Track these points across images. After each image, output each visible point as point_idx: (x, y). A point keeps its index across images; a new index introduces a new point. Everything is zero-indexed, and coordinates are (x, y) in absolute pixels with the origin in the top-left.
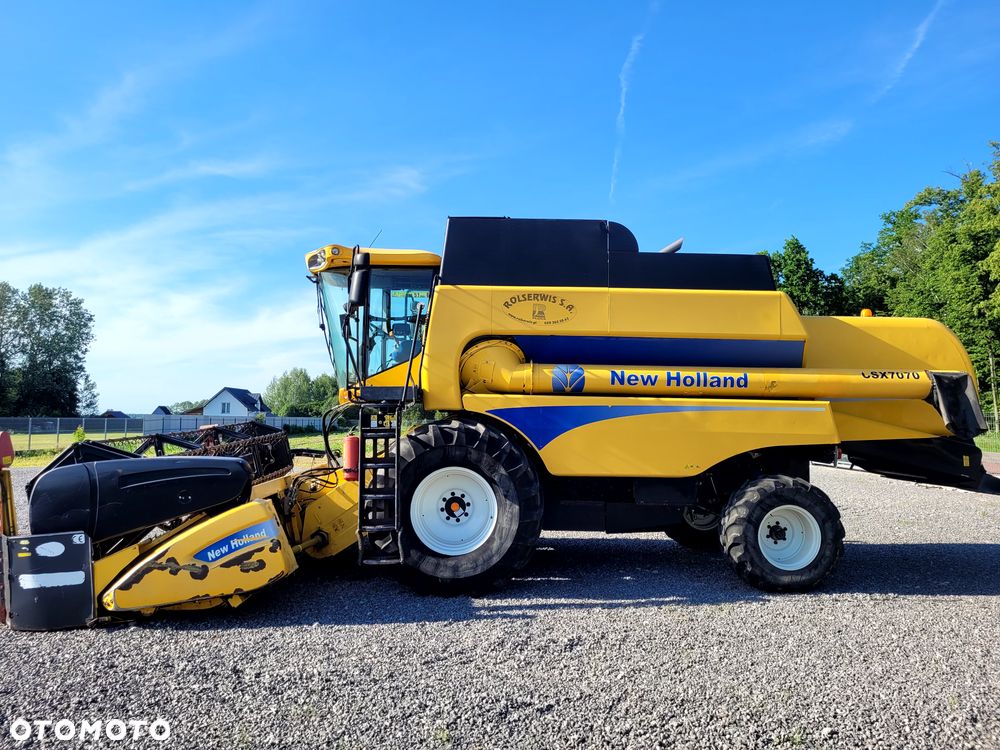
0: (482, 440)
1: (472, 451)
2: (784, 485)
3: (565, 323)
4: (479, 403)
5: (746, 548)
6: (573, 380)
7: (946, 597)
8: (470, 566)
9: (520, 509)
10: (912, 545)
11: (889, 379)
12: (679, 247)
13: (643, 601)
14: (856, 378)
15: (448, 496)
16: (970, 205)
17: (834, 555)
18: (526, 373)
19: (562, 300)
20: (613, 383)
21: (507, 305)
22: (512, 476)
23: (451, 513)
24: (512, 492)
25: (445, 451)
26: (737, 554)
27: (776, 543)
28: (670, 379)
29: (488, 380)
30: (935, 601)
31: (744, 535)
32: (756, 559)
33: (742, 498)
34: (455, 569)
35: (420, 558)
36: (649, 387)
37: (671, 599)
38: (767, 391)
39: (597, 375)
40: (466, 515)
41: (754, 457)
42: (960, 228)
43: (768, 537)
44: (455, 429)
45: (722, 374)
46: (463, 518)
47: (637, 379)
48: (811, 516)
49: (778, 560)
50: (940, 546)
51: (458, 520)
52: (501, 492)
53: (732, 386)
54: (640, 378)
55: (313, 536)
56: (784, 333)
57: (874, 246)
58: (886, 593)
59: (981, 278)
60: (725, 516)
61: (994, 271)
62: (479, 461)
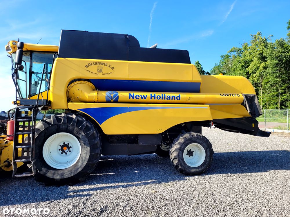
0: (74, 121)
1: (70, 126)
2: (193, 136)
3: (110, 75)
4: (74, 106)
5: (179, 160)
6: (114, 97)
7: (247, 174)
8: (68, 173)
9: (90, 149)
10: (233, 152)
11: (229, 97)
12: (156, 47)
13: (140, 182)
14: (218, 96)
15: (62, 144)
16: (244, 53)
17: (210, 160)
18: (95, 94)
19: (109, 65)
20: (130, 98)
21: (86, 66)
22: (87, 136)
23: (63, 151)
24: (87, 142)
25: (58, 126)
26: (175, 162)
27: (190, 157)
28: (151, 96)
29: (79, 97)
30: (244, 176)
31: (178, 155)
32: (183, 164)
33: (177, 141)
34: (62, 175)
35: (47, 171)
36: (144, 100)
37: (151, 181)
38: (187, 101)
39: (124, 95)
40: (70, 151)
41: (183, 125)
42: (241, 59)
43: (187, 155)
44: (62, 117)
45: (171, 95)
46: (68, 153)
47: (139, 97)
48: (202, 147)
49: (191, 163)
50: (241, 152)
51: (66, 154)
52: (82, 142)
53: (175, 99)
54: (140, 96)
55: (5, 162)
56: (194, 80)
57: (218, 64)
58: (228, 174)
59: (247, 73)
60: (171, 148)
61: (250, 71)
62: (73, 130)
